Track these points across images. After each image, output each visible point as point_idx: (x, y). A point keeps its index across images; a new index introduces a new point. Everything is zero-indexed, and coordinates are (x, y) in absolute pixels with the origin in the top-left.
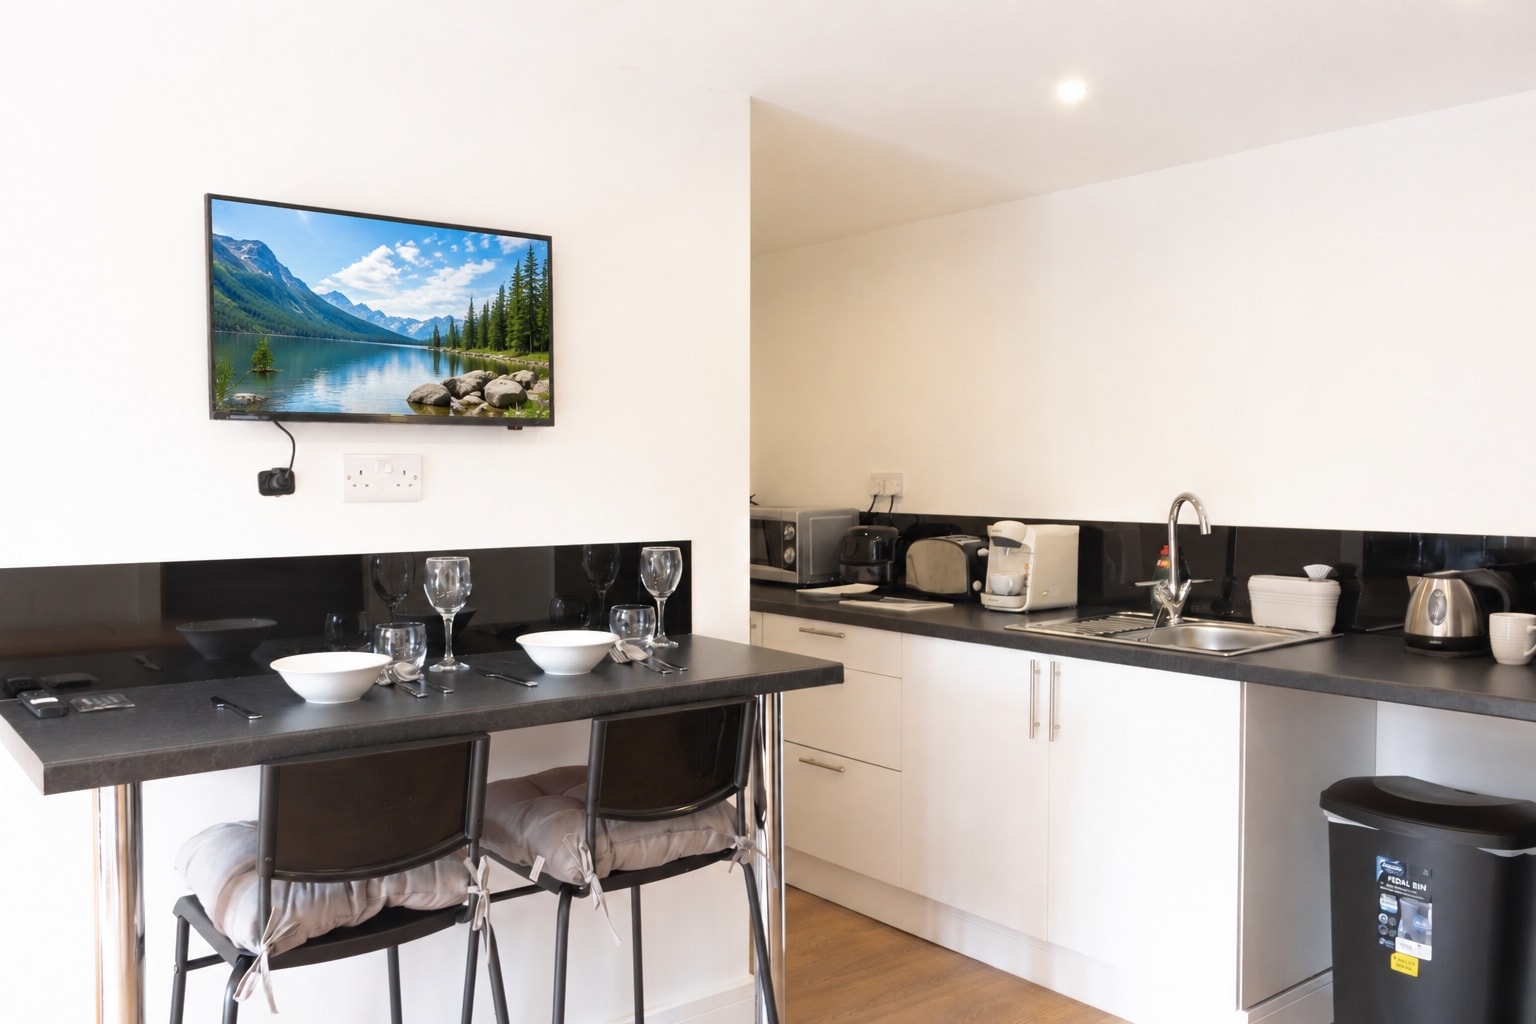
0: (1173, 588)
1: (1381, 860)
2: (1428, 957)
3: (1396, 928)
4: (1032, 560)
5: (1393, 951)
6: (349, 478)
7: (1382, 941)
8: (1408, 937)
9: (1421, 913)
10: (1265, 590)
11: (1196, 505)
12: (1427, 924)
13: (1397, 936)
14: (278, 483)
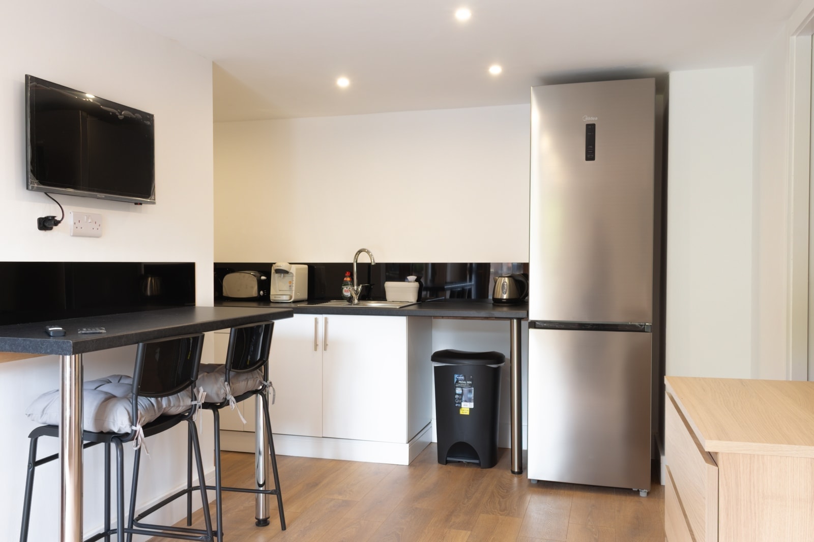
0: (355, 287)
1: (456, 376)
2: (473, 407)
3: (461, 399)
4: (294, 278)
5: (461, 407)
6: (75, 223)
7: (457, 405)
8: (466, 401)
9: (470, 391)
10: (392, 288)
11: (368, 252)
12: (472, 396)
13: (462, 402)
14: (46, 224)
